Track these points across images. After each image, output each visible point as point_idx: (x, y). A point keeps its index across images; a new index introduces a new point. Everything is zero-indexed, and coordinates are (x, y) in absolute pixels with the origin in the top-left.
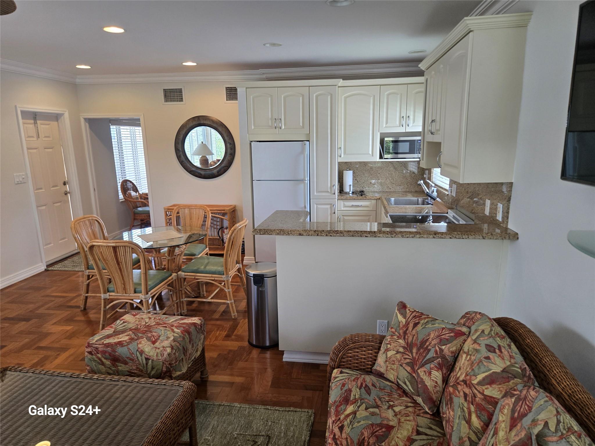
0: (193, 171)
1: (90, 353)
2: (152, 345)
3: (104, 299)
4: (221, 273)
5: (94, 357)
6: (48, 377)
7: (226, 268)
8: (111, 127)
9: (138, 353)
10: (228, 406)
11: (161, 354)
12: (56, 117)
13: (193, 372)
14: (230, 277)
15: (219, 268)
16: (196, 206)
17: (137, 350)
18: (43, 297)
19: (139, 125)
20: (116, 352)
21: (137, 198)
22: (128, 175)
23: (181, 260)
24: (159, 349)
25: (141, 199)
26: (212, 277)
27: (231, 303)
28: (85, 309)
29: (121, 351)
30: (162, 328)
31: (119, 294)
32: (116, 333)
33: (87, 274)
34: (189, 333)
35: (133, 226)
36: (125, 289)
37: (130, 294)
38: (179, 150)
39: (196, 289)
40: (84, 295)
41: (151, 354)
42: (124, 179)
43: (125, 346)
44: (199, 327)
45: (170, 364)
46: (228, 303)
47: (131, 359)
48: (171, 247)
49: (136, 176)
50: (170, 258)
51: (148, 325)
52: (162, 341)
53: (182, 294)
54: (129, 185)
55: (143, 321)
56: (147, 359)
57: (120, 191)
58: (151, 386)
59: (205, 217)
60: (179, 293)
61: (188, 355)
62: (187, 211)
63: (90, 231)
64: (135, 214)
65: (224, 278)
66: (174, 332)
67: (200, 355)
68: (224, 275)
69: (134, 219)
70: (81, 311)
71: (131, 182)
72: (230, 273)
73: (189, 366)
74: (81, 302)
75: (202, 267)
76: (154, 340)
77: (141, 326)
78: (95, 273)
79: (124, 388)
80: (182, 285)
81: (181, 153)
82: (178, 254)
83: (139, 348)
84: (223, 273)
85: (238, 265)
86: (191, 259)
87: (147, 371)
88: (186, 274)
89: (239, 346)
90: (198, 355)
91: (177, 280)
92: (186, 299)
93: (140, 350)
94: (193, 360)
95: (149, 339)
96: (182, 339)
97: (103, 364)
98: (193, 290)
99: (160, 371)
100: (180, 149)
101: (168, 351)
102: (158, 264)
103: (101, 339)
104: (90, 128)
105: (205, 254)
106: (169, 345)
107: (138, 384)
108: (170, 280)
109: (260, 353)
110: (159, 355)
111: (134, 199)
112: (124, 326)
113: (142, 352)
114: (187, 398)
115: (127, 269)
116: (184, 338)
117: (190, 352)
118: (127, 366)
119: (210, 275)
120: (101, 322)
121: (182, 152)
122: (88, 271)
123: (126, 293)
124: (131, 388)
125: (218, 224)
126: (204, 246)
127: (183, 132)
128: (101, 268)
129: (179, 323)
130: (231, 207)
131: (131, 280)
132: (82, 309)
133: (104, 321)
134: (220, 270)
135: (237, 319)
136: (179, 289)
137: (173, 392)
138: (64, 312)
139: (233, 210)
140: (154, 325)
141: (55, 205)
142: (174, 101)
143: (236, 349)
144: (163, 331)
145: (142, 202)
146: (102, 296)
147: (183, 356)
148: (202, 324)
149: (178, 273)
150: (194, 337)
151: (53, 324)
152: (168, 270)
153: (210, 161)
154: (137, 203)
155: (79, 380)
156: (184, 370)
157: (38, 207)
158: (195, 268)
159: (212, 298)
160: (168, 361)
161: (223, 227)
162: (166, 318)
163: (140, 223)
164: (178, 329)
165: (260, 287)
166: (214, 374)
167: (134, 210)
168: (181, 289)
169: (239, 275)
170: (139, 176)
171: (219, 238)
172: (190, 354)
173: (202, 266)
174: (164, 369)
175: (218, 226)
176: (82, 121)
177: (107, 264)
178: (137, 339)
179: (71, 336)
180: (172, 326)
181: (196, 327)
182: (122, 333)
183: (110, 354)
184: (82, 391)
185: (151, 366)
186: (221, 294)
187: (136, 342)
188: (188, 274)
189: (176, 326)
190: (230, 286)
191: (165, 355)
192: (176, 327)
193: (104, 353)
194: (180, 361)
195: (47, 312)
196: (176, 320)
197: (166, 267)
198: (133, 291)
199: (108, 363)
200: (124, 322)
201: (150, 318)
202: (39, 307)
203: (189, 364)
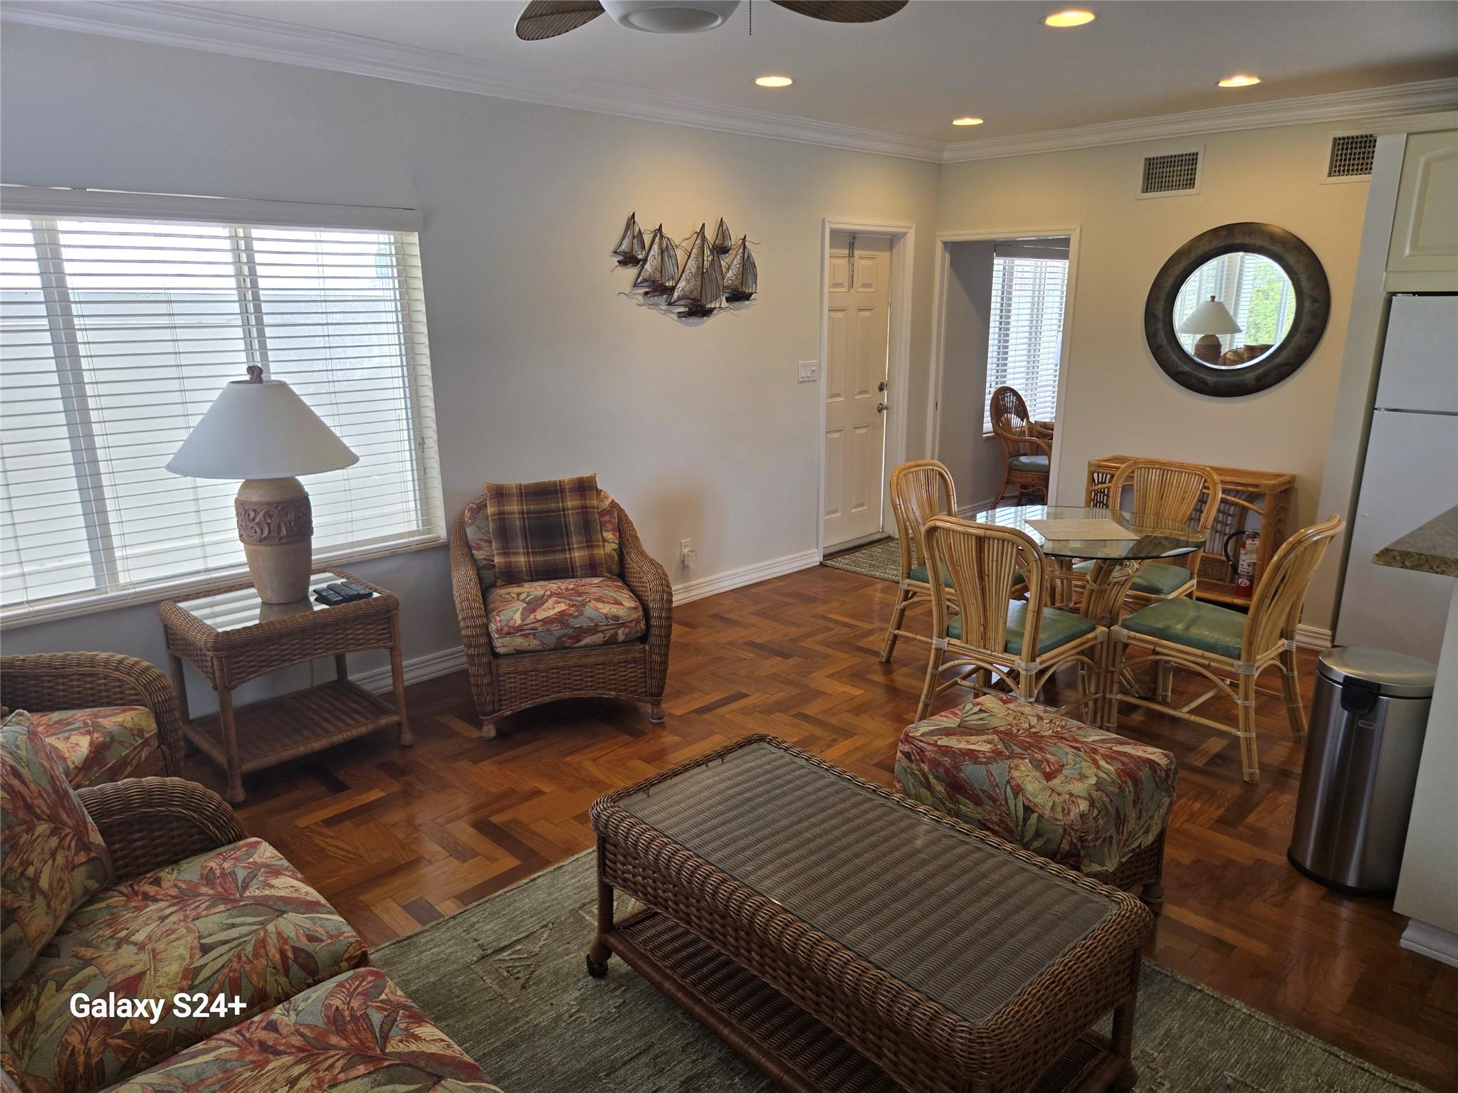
0: (1183, 373)
1: (907, 755)
2: (1045, 782)
3: (937, 650)
4: (1233, 654)
5: (914, 766)
6: (833, 778)
7: (1250, 644)
8: (996, 261)
9: (1008, 789)
10: (1216, 999)
11: (1063, 810)
12: (890, 241)
13: (1129, 878)
14: (1258, 668)
15: (1228, 639)
16: (1182, 466)
17: (1008, 782)
18: (814, 616)
19: (1064, 255)
20: (961, 770)
21: (1022, 433)
22: (1012, 376)
23: (1122, 599)
24: (1059, 794)
25: (1031, 435)
26: (1203, 657)
27: (1248, 740)
28: (888, 661)
29: (970, 771)
30: (1068, 750)
31: (971, 647)
32: (964, 730)
33: (905, 587)
34: (1136, 782)
35: (1003, 498)
36: (984, 640)
37: (995, 651)
38: (1155, 317)
39: (1146, 678)
40: (891, 630)
41: (1039, 800)
42: (999, 386)
43: (981, 763)
44: (1163, 774)
45: (1081, 839)
46: (1238, 738)
47: (990, 797)
48: (1105, 560)
49: (1027, 379)
50: (1095, 587)
51: (1035, 733)
52: (1068, 780)
53: (1112, 682)
54: (1010, 400)
55: (1023, 719)
56: (1028, 810)
57: (987, 414)
58: (1041, 873)
59: (1203, 500)
60: (1106, 677)
61: (1125, 833)
62: (1154, 476)
63: (925, 495)
64: (1011, 469)
65: (1238, 666)
66: (1098, 767)
67: (1152, 844)
68: (1239, 658)
69: (1008, 482)
70: (881, 663)
71: (1015, 393)
72: (1258, 657)
73: (1124, 860)
74: (883, 645)
75: (1180, 627)
76: (1048, 770)
77: (1019, 730)
78: (929, 590)
79: (978, 855)
80: (1117, 661)
81: (1160, 325)
82: (1118, 582)
83: (1012, 778)
84: (1237, 652)
85: (1284, 641)
86: (1148, 600)
87: (1023, 836)
88: (1133, 634)
89: (1259, 860)
90: (1149, 842)
91: (1105, 644)
92: (1119, 697)
93: (1013, 783)
94: (1134, 850)
95: (1037, 764)
96: (1117, 790)
97: (929, 787)
98: (1138, 681)
99: (1054, 846)
100: (1160, 315)
101: (1081, 808)
102: (1062, 595)
103: (932, 733)
104: (953, 264)
105: (1187, 596)
106: (1085, 794)
107: (1011, 859)
108: (1088, 641)
109: (1323, 898)
110: (1059, 810)
111: (1015, 434)
112: (981, 719)
113: (1018, 790)
114: (1129, 935)
115: (997, 593)
116: (1121, 789)
117: (1130, 828)
118: (980, 810)
119: (1200, 652)
120: (923, 697)
121: (1164, 322)
122: (907, 581)
123: (985, 648)
124: (995, 859)
125: (1229, 522)
126: (1186, 572)
127: (1178, 270)
128: (942, 580)
129: (1111, 748)
130: (1281, 479)
131: (1001, 621)
132: (884, 660)
133: (928, 696)
134: (1230, 644)
135: (1257, 785)
136: (1107, 667)
137: (1092, 905)
138: (848, 656)
139: (1283, 488)
140: (1050, 737)
141: (859, 431)
142: (1169, 187)
143: (1249, 863)
144: (1070, 757)
145: (1032, 443)
146: (934, 641)
147: (1112, 831)
148: (1170, 769)
149: (1112, 628)
150: (1145, 795)
151: (827, 677)
152: (1086, 615)
153: (1224, 350)
154: (1021, 444)
155: (890, 804)
156: (1111, 866)
157: (827, 432)
158: (1160, 625)
159: (1191, 712)
160: (1077, 831)
161: (1244, 532)
162: (1079, 728)
163: (1017, 493)
164: (1108, 763)
165: (1362, 717)
166: (1180, 903)
167: (1010, 460)
168: (1111, 669)
169: (1281, 670)
170: (1035, 381)
171: (1224, 558)
172: (1130, 833)
173: (1179, 622)
174: (1065, 846)
175: (1228, 528)
176: (939, 248)
177: (956, 572)
178: (1008, 758)
179: (860, 709)
180: (1095, 751)
181: (1156, 773)
182: (978, 735)
183: (947, 771)
184: (894, 829)
185: (1034, 828)
186: (1220, 708)
187: (1008, 762)
188: (1138, 635)
189: (1103, 755)
190: (1252, 695)
191: (1072, 814)
192: (1104, 757)
193: (935, 764)
194: (1104, 840)
195: (821, 648)
196: (1103, 741)
197: (1083, 606)
198: (1001, 647)
199: (940, 788)
200: (981, 711)
201: (1040, 718)
202: (807, 636)
203: (1123, 857)
